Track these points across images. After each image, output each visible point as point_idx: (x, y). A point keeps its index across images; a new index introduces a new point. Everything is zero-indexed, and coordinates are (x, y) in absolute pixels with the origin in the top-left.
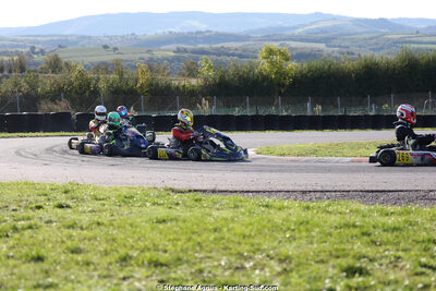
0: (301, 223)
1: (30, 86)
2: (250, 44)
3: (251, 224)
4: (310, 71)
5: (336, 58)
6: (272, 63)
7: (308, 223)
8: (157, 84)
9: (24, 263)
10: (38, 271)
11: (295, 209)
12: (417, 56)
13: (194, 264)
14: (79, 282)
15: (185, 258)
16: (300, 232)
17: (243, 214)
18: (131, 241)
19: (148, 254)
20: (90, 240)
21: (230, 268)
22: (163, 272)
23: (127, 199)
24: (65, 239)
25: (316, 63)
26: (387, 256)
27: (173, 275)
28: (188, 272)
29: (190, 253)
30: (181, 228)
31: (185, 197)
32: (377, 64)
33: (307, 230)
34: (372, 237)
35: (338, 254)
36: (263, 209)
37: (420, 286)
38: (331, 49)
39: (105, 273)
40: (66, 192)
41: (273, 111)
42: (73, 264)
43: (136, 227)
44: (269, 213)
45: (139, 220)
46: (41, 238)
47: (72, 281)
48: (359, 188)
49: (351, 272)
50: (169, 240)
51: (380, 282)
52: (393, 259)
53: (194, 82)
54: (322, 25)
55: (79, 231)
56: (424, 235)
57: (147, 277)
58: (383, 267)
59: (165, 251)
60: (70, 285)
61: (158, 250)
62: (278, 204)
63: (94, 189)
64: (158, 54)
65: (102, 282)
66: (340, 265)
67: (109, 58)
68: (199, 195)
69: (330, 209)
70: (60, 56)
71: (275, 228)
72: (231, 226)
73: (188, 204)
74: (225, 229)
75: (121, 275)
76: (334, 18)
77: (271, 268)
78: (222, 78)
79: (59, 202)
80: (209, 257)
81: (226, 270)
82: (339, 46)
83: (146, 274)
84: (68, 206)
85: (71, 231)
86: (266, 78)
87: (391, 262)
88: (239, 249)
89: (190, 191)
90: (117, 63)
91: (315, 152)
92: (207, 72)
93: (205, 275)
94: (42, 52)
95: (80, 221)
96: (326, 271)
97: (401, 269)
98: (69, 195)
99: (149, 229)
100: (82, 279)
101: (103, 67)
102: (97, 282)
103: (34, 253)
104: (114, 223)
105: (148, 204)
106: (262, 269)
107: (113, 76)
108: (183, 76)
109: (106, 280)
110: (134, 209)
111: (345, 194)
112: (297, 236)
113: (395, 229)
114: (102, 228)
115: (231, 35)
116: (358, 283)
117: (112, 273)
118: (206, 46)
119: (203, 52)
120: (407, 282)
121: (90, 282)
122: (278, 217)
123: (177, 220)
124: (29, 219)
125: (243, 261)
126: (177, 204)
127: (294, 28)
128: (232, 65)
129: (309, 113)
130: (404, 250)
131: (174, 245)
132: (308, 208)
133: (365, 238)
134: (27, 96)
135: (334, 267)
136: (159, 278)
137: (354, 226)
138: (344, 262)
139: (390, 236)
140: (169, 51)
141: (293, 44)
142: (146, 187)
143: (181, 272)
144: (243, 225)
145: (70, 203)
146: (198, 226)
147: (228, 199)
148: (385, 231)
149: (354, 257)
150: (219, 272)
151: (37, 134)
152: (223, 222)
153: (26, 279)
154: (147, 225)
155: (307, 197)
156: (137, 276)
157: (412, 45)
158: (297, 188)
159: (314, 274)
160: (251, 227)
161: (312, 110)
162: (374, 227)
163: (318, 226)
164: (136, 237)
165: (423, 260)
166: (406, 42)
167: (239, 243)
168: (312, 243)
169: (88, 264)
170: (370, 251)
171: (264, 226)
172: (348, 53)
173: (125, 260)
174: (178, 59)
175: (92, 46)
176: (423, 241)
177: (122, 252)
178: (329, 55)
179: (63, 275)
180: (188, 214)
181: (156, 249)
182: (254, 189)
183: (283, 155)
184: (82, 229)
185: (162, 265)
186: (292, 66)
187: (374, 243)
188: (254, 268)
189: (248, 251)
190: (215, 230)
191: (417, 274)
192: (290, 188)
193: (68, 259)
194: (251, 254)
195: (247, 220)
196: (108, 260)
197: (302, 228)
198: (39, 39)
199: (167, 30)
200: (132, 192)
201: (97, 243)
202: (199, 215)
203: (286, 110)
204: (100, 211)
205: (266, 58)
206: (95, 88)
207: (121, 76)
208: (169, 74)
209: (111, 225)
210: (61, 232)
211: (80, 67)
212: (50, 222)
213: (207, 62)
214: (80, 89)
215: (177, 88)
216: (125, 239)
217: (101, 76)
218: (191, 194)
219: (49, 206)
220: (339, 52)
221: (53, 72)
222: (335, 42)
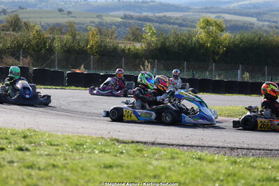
0: (229, 175)
2: (189, 15)
3: (185, 173)
4: (242, 42)
5: (266, 31)
6: (208, 33)
7: (235, 175)
8: (106, 46)
11: (224, 163)
16: (228, 182)
17: (179, 164)
18: (82, 181)
20: (47, 179)
23: (78, 146)
24: (25, 177)
25: (247, 35)
30: (126, 174)
31: (129, 147)
33: (234, 181)
36: (197, 161)
38: (261, 23)
40: (25, 137)
41: (207, 75)
43: (87, 170)
44: (202, 165)
45: (89, 165)
46: (4, 175)
53: (138, 46)
55: (38, 171)
62: (209, 158)
63: (49, 136)
64: (107, 19)
67: (63, 20)
68: (140, 146)
69: (255, 164)
70: (20, 16)
71: (207, 178)
72: (168, 174)
73: (131, 153)
78: (163, 44)
79: (20, 145)
82: (268, 21)
84: (27, 150)
85: (30, 171)
86: (202, 46)
90: (71, 25)
92: (150, 37)
94: (4, 12)
95: (38, 162)
98: (27, 140)
99: (97, 173)
104: (67, 166)
105: (97, 152)
107: (67, 37)
108: (129, 39)
110: (85, 155)
111: (269, 152)
114: (57, 169)
115: (173, 6)
118: (150, 15)
119: (147, 19)
122: (209, 169)
123: (121, 166)
126: (122, 153)
128: (173, 34)
129: (239, 79)
132: (235, 162)
137: (275, 180)
140: (118, 17)
141: (228, 17)
142: (94, 137)
144: (178, 174)
145: (27, 146)
146: (140, 173)
147: (165, 151)
152: (162, 170)
154: (95, 169)
155: (235, 153)
158: (226, 145)
160: (185, 176)
161: (242, 77)
163: (243, 178)
164: (87, 178)
171: (197, 176)
172: (276, 27)
174: (125, 25)
175: (48, 9)
178: (260, 29)
180: (131, 162)
184: (39, 169)
186: (226, 36)
190: (155, 177)
192: (220, 144)
195: (182, 170)
197: (229, 179)
200: (82, 140)
201: (52, 182)
202: (141, 163)
203: (219, 76)
204: (55, 155)
205: (203, 28)
206: (50, 46)
207: (74, 37)
208: (116, 37)
209: (65, 167)
210: (22, 171)
211: (38, 27)
212: (11, 162)
213: (150, 29)
214: (38, 46)
215: (123, 50)
216: (77, 180)
217: (56, 36)
218: (134, 145)
219: (10, 148)
220: (269, 26)
221: (13, 30)
222: (265, 17)
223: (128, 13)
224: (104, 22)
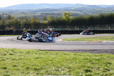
0: (74, 59)
1: (3, 23)
2: (60, 12)
4: (76, 19)
6: (66, 17)
7: (75, 58)
8: (36, 22)
9: (1, 69)
10: (5, 71)
11: (72, 55)
12: (104, 15)
13: (46, 69)
14: (16, 74)
15: (43, 68)
16: (73, 61)
17: (59, 56)
18: (29, 63)
19: (34, 67)
20: (18, 63)
21: (55, 70)
22: (38, 72)
23: (28, 53)
24: (12, 63)
25: (77, 17)
26: (96, 67)
27: (40, 72)
28: (44, 71)
29: (45, 66)
30: (42, 60)
31: (43, 52)
32: (93, 17)
33: (75, 60)
34: (92, 62)
35: (83, 66)
36: (64, 55)
37: (105, 75)
38: (81, 13)
39: (22, 72)
40: (12, 51)
41: (66, 29)
42: (14, 70)
43: (31, 60)
44: (66, 56)
45: (31, 58)
46: (6, 63)
47: (14, 74)
48: (89, 49)
49: (87, 71)
50: (39, 63)
51: (94, 74)
52: (98, 68)
53: (46, 22)
54: (79, 7)
55: (16, 61)
56: (106, 61)
57: (33, 73)
58: (95, 70)
59: (38, 66)
60: (13, 75)
61: (36, 66)
62: (68, 53)
63: (20, 50)
64: (36, 14)
65: (21, 74)
66: (84, 70)
67: (23, 15)
68: (47, 51)
69: (81, 55)
70: (11, 15)
71: (67, 60)
73: (44, 54)
74: (54, 60)
75: (27, 72)
76: (82, 5)
77: (66, 70)
78: (53, 21)
79: (10, 53)
80: (50, 68)
81: (54, 71)
83: (33, 72)
84: (13, 54)
85: (14, 61)
86: (64, 21)
87: (97, 69)
88: (57, 65)
89: (45, 50)
90: (26, 17)
91: (77, 40)
92: (49, 19)
93: (49, 72)
94: (6, 14)
95: (16, 58)
96: (80, 71)
97: (100, 70)
99: (34, 60)
100: (16, 73)
101: (22, 18)
102: (20, 74)
103: (4, 67)
104: (25, 59)
105: (34, 54)
106: (63, 71)
107: (25, 20)
108: (43, 20)
109: (22, 74)
110: (30, 55)
111: (85, 51)
112: (73, 62)
113: (98, 60)
114: (22, 60)
115: (55, 9)
116: (89, 74)
117: (24, 72)
118: (49, 12)
119: (48, 14)
120: (101, 74)
121: (19, 74)
122: (68, 57)
123: (41, 58)
124: (2, 58)
125: (58, 68)
126: (41, 54)
127: (72, 7)
128: (56, 17)
129: (76, 30)
130: (101, 65)
131: (40, 64)
132: (76, 54)
133: (90, 62)
134: (2, 26)
135: (82, 70)
136: (37, 73)
137: (88, 59)
138: (85, 69)
139: (97, 62)
140: (39, 14)
141: (72, 12)
142: (33, 49)
143: (42, 71)
144: (58, 59)
145: (13, 53)
146: (47, 59)
147: (54, 52)
148: (95, 60)
149: (88, 67)
150: (52, 71)
151: (5, 35)
152: (53, 58)
153: (2, 74)
155: (75, 52)
156: (31, 72)
157: (103, 12)
158: (73, 49)
159: (77, 72)
160: (61, 60)
162: (93, 59)
164: (31, 62)
165: (106, 68)
166: (101, 11)
167: (58, 64)
168: (76, 64)
169: (18, 69)
170: (92, 66)
171: (64, 59)
172: (86, 14)
173: (28, 68)
174: (42, 16)
175: (19, 12)
176: (106, 63)
177: (27, 66)
178: (81, 15)
179: (11, 72)
180: (44, 56)
181: (36, 65)
182: (61, 49)
183: (69, 41)
184: (16, 60)
185: (37, 70)
186: (71, 17)
187: (93, 63)
188: (61, 70)
189: (60, 66)
190: (51, 60)
191: (104, 72)
192: (71, 49)
193: (13, 68)
194: (61, 67)
195: (60, 58)
196: (23, 68)
197: (74, 60)
198: (5, 11)
199: (39, 8)
200: (29, 51)
201: (20, 64)
202: (47, 56)
203: (70, 29)
204: (21, 56)
205: (64, 15)
206: (20, 23)
207: (27, 20)
208: (39, 20)
209: (24, 59)
210: (11, 61)
211: (16, 18)
212: (8, 59)
213: (49, 17)
214: (16, 24)
215: (41, 23)
216: (28, 63)
217: (21, 20)
218: (45, 51)
219: (8, 54)
220: (84, 14)
221: (9, 19)
222: (82, 11)
223: (42, 12)
224: (35, 15)
